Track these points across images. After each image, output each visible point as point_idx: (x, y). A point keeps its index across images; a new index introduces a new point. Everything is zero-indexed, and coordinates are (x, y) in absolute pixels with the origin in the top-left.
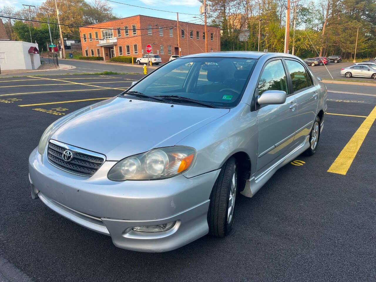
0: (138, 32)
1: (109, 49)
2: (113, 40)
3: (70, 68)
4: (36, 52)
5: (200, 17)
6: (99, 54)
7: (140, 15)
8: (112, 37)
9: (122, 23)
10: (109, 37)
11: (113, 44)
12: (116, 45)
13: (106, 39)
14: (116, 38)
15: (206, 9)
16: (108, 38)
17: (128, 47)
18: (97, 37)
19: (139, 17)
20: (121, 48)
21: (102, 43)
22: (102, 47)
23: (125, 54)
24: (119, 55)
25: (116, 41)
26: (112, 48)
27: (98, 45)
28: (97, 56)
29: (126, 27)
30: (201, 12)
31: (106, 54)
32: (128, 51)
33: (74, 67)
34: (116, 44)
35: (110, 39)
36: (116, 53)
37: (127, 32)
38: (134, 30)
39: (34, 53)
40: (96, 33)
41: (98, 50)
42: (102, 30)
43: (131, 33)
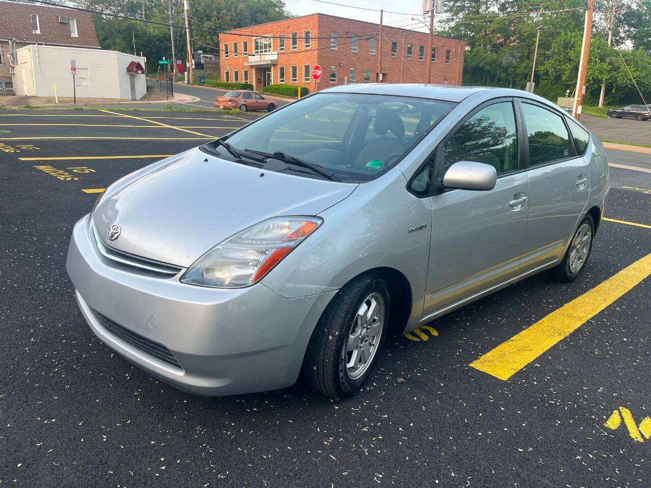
0: (314, 44)
1: (263, 71)
2: (270, 56)
3: (191, 101)
4: (140, 72)
5: (422, 20)
6: (246, 79)
7: (319, 14)
8: (269, 51)
9: (288, 27)
10: (265, 51)
11: (270, 63)
12: (274, 65)
13: (259, 54)
14: (276, 53)
15: (434, 4)
16: (264, 53)
17: (294, 69)
18: (246, 50)
19: (316, 18)
20: (282, 69)
21: (252, 61)
22: (252, 67)
23: (289, 81)
24: (279, 83)
25: (275, 57)
26: (269, 70)
27: (245, 64)
28: (244, 82)
29: (295, 35)
30: (424, 10)
31: (258, 80)
32: (294, 75)
33: (198, 99)
34: (275, 63)
35: (266, 53)
36: (274, 79)
37: (294, 43)
38: (307, 39)
39: (136, 72)
40: (245, 44)
41: (246, 72)
42: (254, 38)
43: (301, 45)
